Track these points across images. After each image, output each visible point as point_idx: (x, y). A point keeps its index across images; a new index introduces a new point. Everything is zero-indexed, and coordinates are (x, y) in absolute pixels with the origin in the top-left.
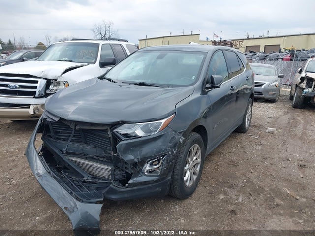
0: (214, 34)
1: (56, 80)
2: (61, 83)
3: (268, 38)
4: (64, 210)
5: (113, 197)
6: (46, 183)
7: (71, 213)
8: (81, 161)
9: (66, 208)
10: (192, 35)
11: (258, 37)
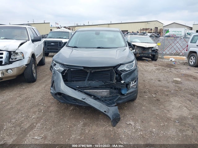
0: (56, 23)
1: (14, 52)
2: (19, 53)
3: (89, 25)
4: (104, 112)
5: (120, 102)
6: (89, 101)
7: (108, 113)
8: (88, 91)
9: (105, 111)
10: (44, 23)
11: (83, 25)
